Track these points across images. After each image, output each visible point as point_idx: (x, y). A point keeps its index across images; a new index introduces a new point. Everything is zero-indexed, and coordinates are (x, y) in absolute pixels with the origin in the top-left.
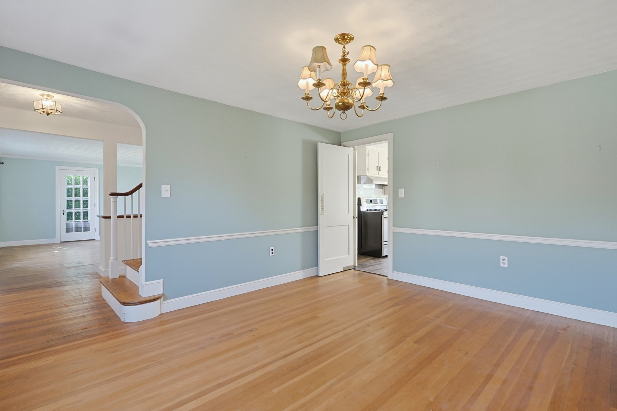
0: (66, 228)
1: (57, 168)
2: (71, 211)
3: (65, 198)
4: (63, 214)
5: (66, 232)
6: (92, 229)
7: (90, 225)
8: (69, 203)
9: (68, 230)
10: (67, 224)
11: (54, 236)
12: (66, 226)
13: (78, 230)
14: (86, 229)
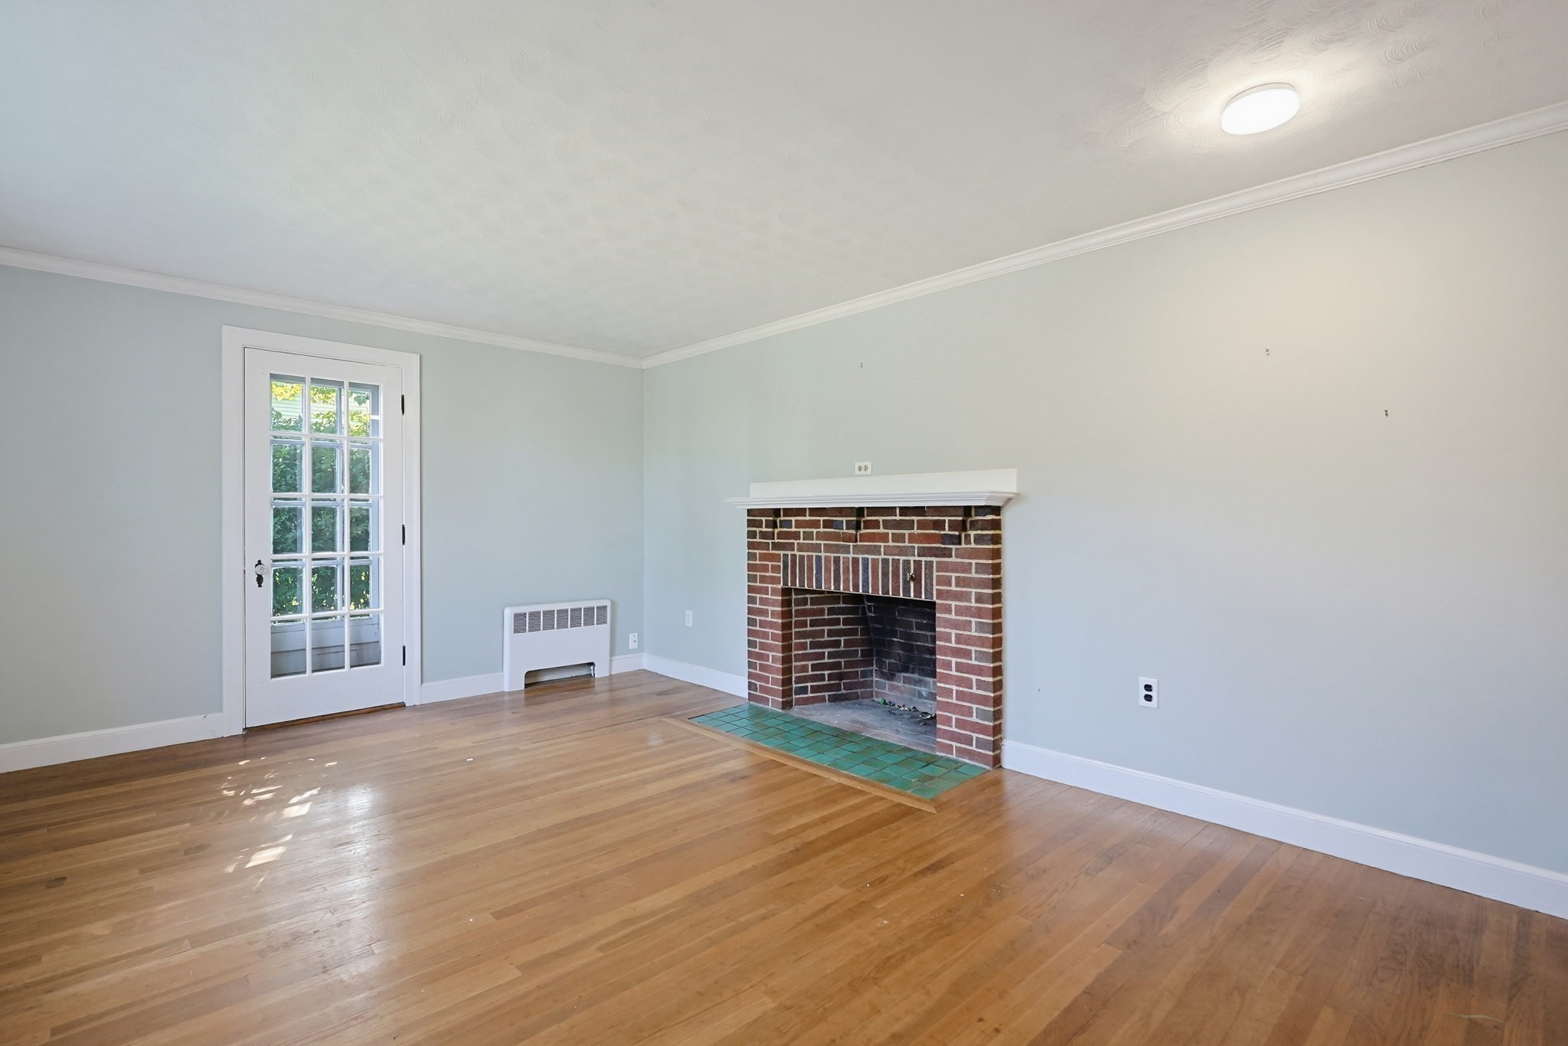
0: (274, 654)
1: (232, 338)
2: (292, 565)
3: (263, 498)
4: (260, 579)
5: (273, 676)
6: (388, 652)
7: (378, 633)
8: (285, 522)
9: (282, 664)
10: (275, 632)
11: (215, 704)
12: (274, 643)
13: (325, 659)
14: (365, 654)
